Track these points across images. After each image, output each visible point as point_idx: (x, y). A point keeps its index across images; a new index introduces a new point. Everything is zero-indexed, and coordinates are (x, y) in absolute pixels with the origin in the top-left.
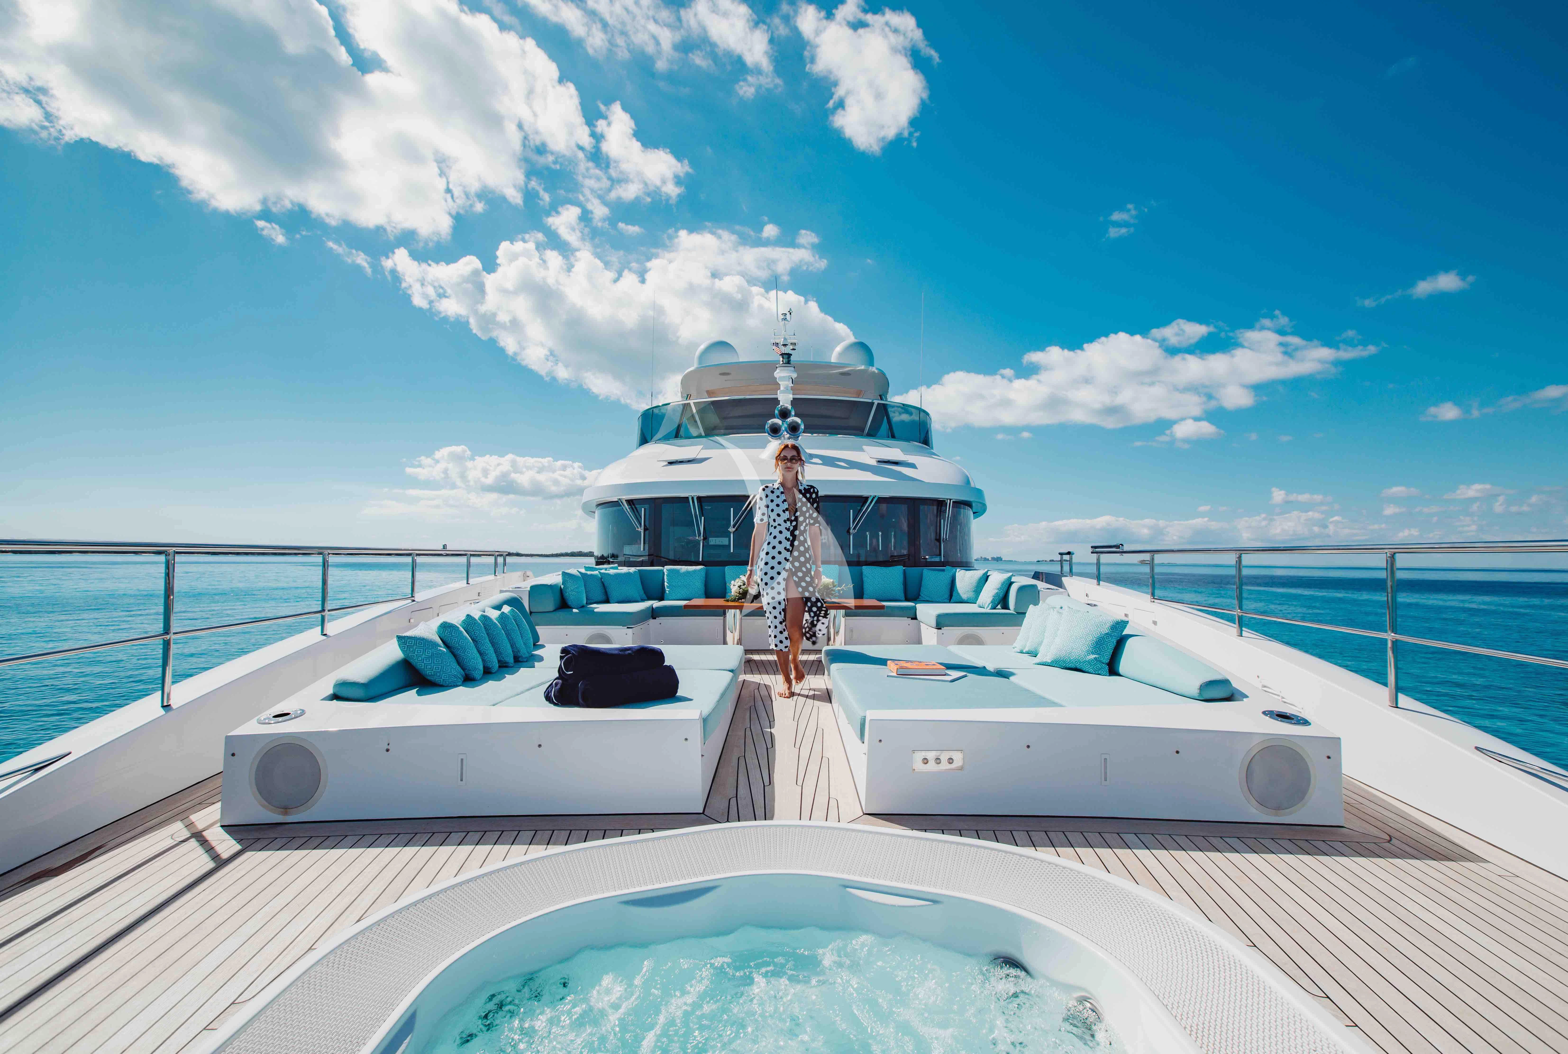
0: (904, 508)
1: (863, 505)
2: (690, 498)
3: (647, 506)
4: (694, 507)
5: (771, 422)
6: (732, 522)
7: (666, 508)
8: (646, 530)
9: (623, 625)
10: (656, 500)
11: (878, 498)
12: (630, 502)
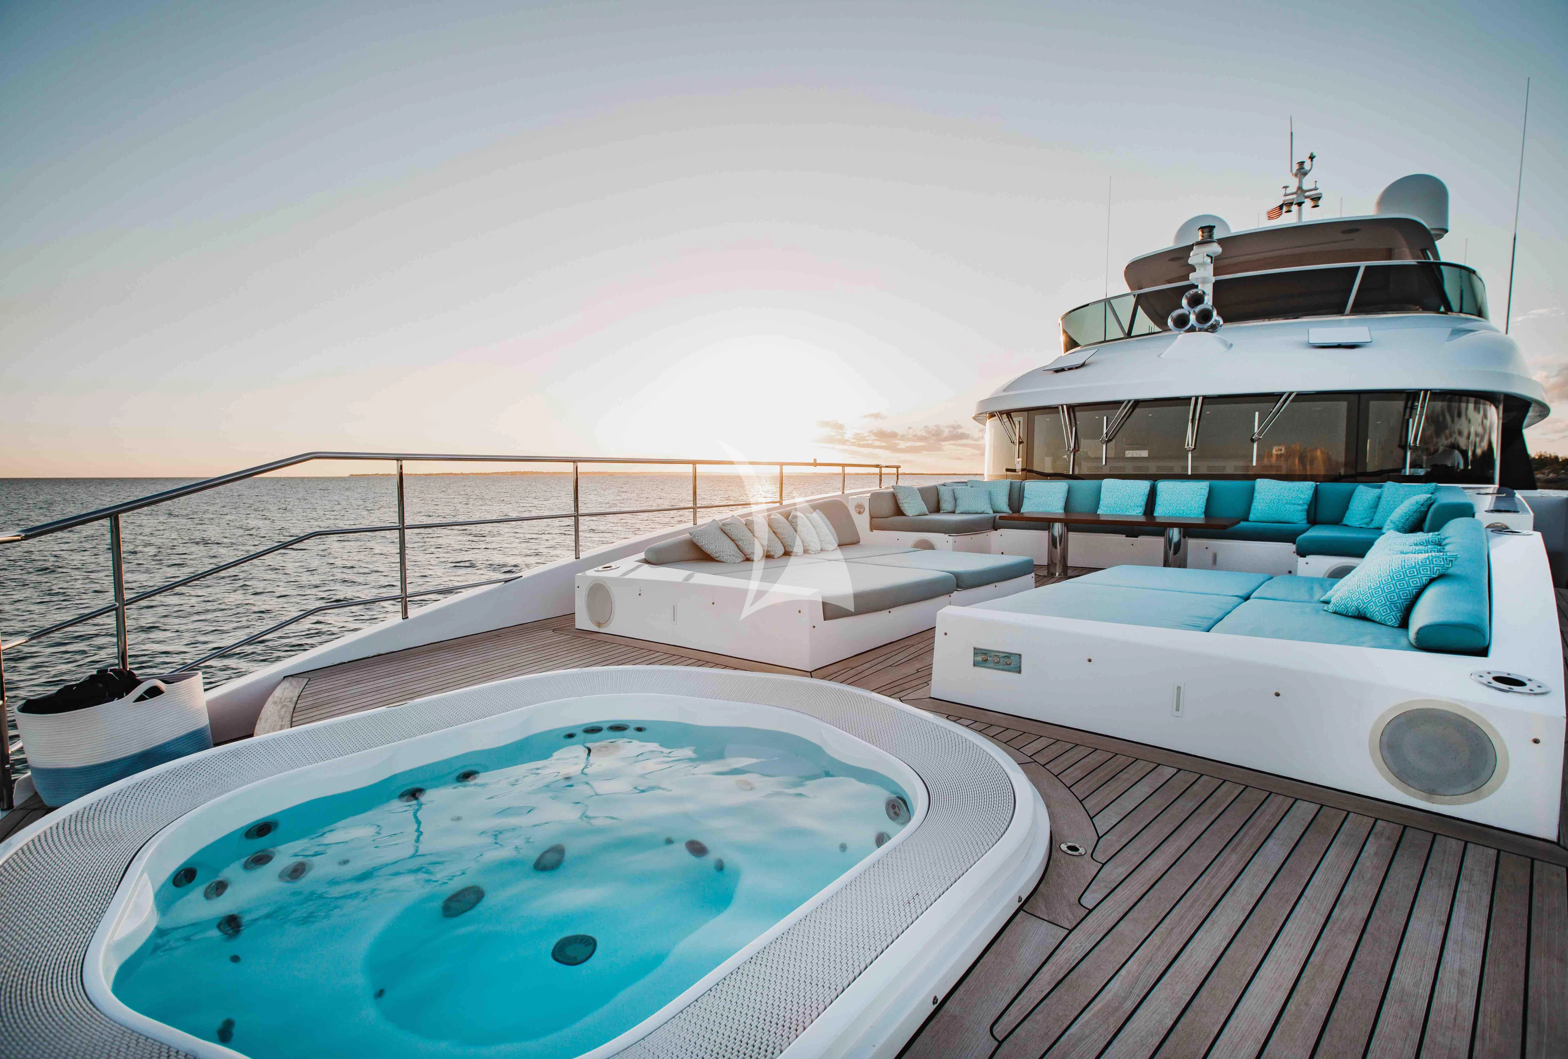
0: (1343, 405)
1: (1275, 405)
2: (1060, 408)
3: (1021, 419)
4: (1064, 418)
5: (1176, 313)
6: (1105, 431)
7: (1041, 421)
8: (1020, 443)
9: (945, 533)
10: (1030, 411)
11: (1297, 395)
12: (1009, 413)
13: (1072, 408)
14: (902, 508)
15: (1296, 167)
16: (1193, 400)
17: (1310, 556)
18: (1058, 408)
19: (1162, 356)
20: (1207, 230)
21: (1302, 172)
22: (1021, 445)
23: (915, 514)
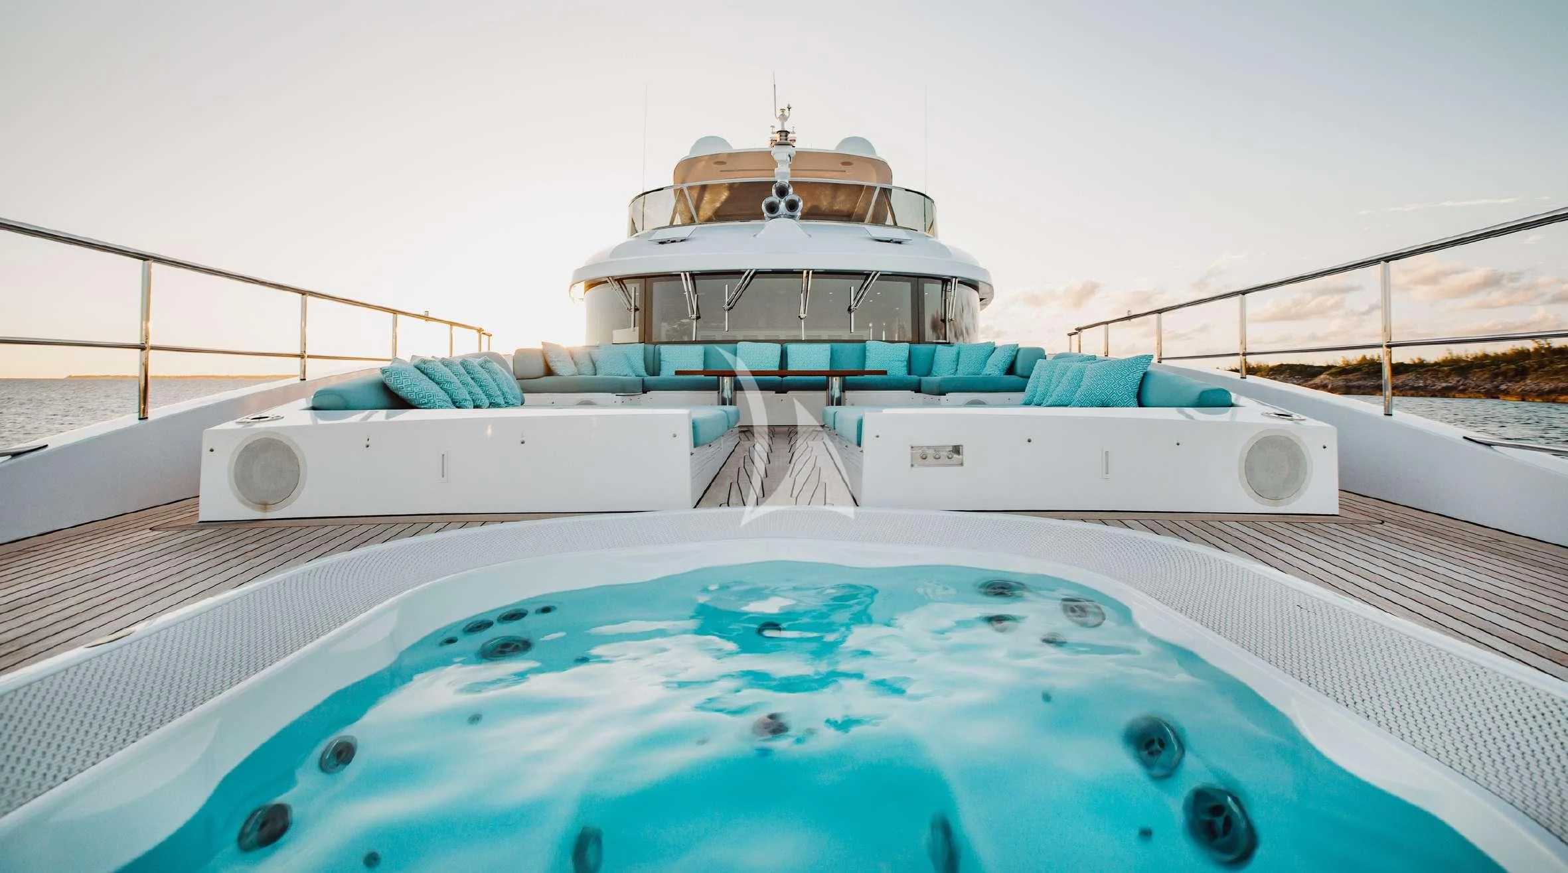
0: (906, 283)
1: (866, 279)
2: (682, 274)
3: (637, 285)
4: (687, 285)
5: (769, 200)
6: (727, 301)
7: (658, 287)
8: (636, 309)
9: (613, 392)
10: (646, 279)
11: (881, 275)
12: (620, 281)
13: (694, 276)
14: (553, 368)
15: (779, 113)
16: (805, 272)
17: (949, 394)
18: (680, 275)
19: (758, 236)
20: (784, 134)
21: (783, 118)
22: (637, 312)
23: (572, 373)
